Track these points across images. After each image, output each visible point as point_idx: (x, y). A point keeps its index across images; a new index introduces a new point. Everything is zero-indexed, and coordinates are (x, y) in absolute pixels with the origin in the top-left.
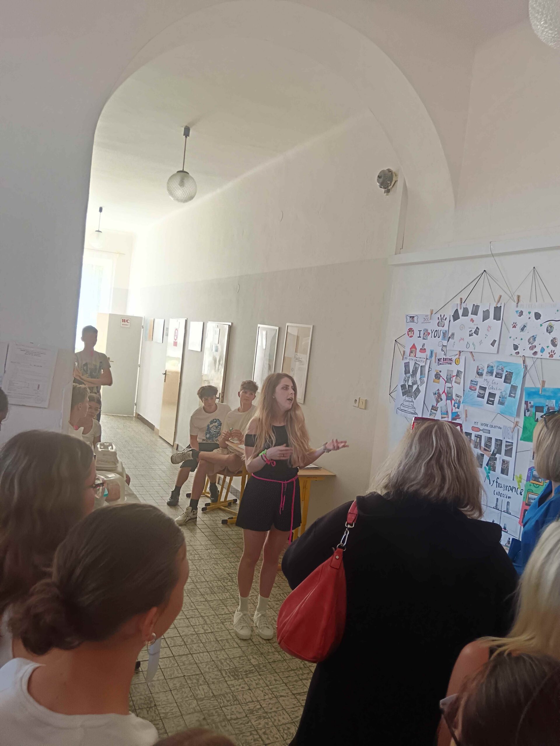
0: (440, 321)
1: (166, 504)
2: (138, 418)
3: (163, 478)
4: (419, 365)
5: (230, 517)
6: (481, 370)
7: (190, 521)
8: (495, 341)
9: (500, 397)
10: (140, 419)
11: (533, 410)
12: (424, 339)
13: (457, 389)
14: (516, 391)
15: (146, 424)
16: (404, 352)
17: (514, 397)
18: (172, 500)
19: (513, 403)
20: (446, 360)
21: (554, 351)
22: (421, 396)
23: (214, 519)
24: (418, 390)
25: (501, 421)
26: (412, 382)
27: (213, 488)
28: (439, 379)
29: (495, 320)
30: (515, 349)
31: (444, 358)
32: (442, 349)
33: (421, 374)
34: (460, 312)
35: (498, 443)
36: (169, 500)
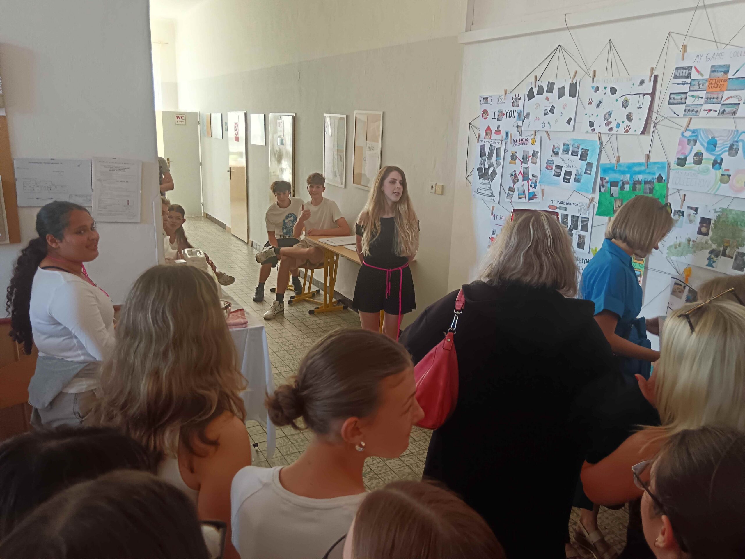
0: (515, 100)
1: (252, 300)
2: (207, 217)
3: (244, 276)
4: (495, 147)
5: (316, 307)
6: (557, 149)
7: (278, 314)
8: (570, 119)
9: (576, 175)
10: (209, 218)
11: (609, 185)
12: (498, 120)
13: (533, 169)
14: (592, 168)
15: (216, 223)
16: (479, 135)
17: (590, 174)
18: (258, 296)
19: (588, 179)
20: (521, 141)
21: (629, 126)
22: (497, 178)
23: (300, 311)
24: (494, 173)
25: (577, 198)
26: (488, 165)
27: (296, 282)
28: (515, 160)
29: (571, 97)
30: (591, 126)
31: (519, 139)
32: (517, 130)
33: (497, 156)
34: (535, 91)
35: (574, 219)
36: (254, 297)
